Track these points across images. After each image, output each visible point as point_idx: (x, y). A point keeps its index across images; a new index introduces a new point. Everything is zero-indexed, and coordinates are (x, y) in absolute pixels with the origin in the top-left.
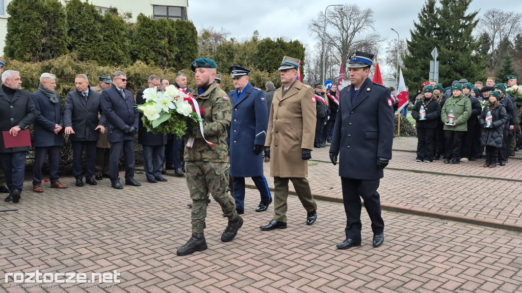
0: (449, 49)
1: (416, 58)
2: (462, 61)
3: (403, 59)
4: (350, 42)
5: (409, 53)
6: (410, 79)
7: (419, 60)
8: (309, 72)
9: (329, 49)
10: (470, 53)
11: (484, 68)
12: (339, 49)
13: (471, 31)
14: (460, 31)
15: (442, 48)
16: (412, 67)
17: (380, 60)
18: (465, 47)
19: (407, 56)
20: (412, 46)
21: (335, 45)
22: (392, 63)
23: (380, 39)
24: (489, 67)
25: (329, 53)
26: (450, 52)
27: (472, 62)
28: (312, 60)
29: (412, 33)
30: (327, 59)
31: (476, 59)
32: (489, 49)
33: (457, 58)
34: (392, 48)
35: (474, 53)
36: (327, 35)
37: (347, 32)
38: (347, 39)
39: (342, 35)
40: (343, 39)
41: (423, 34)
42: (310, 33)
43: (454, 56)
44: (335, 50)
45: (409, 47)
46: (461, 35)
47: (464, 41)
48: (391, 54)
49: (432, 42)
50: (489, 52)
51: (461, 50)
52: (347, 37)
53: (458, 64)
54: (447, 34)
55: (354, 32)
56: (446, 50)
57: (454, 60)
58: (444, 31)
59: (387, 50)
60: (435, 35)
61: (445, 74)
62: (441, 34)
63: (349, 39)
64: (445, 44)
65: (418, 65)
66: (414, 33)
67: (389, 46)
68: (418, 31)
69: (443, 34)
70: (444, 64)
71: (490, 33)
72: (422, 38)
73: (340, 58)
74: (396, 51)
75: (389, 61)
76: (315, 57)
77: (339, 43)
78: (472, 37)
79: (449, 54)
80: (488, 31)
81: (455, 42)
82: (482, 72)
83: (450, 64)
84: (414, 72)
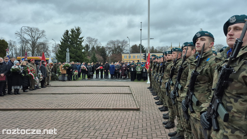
0: (74, 49)
1: (63, 51)
2: (79, 53)
3: (58, 51)
4: (36, 42)
5: (60, 49)
6: (61, 59)
7: (64, 52)
8: (16, 54)
9: (26, 45)
10: (82, 51)
11: (86, 56)
12: (31, 45)
13: (81, 43)
14: (78, 43)
15: (72, 48)
16: (61, 54)
17: (50, 51)
18: (80, 48)
19: (59, 50)
20: (61, 46)
21: (29, 43)
22: (54, 52)
23: (49, 43)
24: (88, 55)
25: (26, 46)
26: (75, 50)
27: (82, 54)
28: (17, 49)
29: (61, 42)
30: (25, 49)
31: (83, 53)
32: (89, 49)
33: (77, 52)
34: (54, 46)
35: (83, 51)
36: (25, 38)
37: (34, 38)
38: (34, 41)
39: (32, 39)
40: (32, 41)
41: (65, 42)
42: (16, 37)
43: (76, 51)
44: (29, 45)
45: (59, 47)
46: (78, 44)
47: (79, 46)
48: (54, 49)
49: (68, 46)
50: (89, 51)
51: (79, 49)
52: (34, 40)
53: (78, 54)
54: (74, 43)
55: (38, 38)
56: (73, 49)
57: (76, 53)
58: (72, 42)
59: (52, 47)
60: (70, 43)
61: (74, 57)
62: (71, 43)
63: (35, 41)
64: (73, 47)
65: (64, 53)
66: (62, 41)
67: (53, 46)
68: (63, 41)
69: (72, 43)
70: (73, 54)
71: (89, 44)
72: (65, 44)
73: (31, 49)
74: (56, 48)
75: (53, 51)
76: (19, 48)
77: (30, 42)
78: (82, 45)
79: (75, 51)
80: (88, 43)
81: (76, 46)
82: (86, 57)
83: (75, 54)
84: (62, 56)
